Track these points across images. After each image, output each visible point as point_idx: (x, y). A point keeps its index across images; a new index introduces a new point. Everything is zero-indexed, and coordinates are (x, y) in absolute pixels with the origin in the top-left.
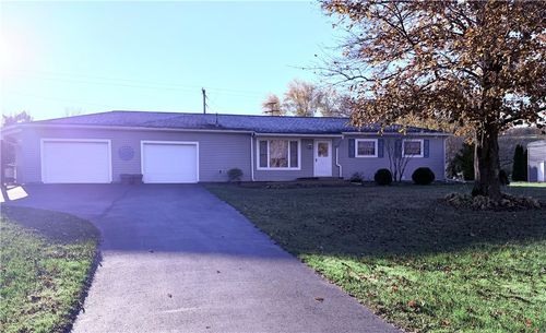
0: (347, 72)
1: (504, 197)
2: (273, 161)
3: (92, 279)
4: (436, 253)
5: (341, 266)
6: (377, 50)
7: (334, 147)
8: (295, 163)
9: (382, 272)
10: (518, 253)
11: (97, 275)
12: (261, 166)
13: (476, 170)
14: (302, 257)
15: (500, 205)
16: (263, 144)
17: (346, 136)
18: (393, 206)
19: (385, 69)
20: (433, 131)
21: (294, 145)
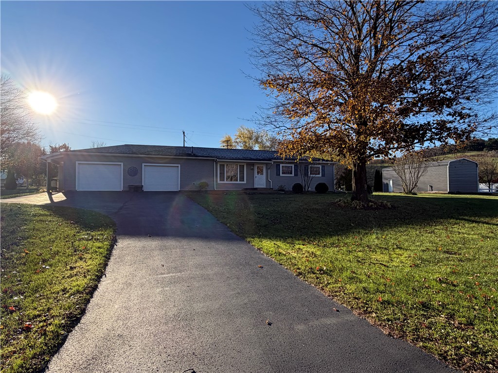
0: (275, 124)
1: (371, 201)
2: (228, 177)
3: (111, 254)
4: (331, 236)
5: (274, 245)
6: (293, 110)
7: (267, 169)
8: (242, 179)
9: (299, 249)
10: (380, 236)
11: (114, 252)
12: (220, 180)
13: (354, 185)
14: (248, 239)
15: (368, 206)
16: (222, 167)
17: (274, 162)
18: (305, 207)
19: (298, 122)
20: (327, 161)
21: (242, 167)
